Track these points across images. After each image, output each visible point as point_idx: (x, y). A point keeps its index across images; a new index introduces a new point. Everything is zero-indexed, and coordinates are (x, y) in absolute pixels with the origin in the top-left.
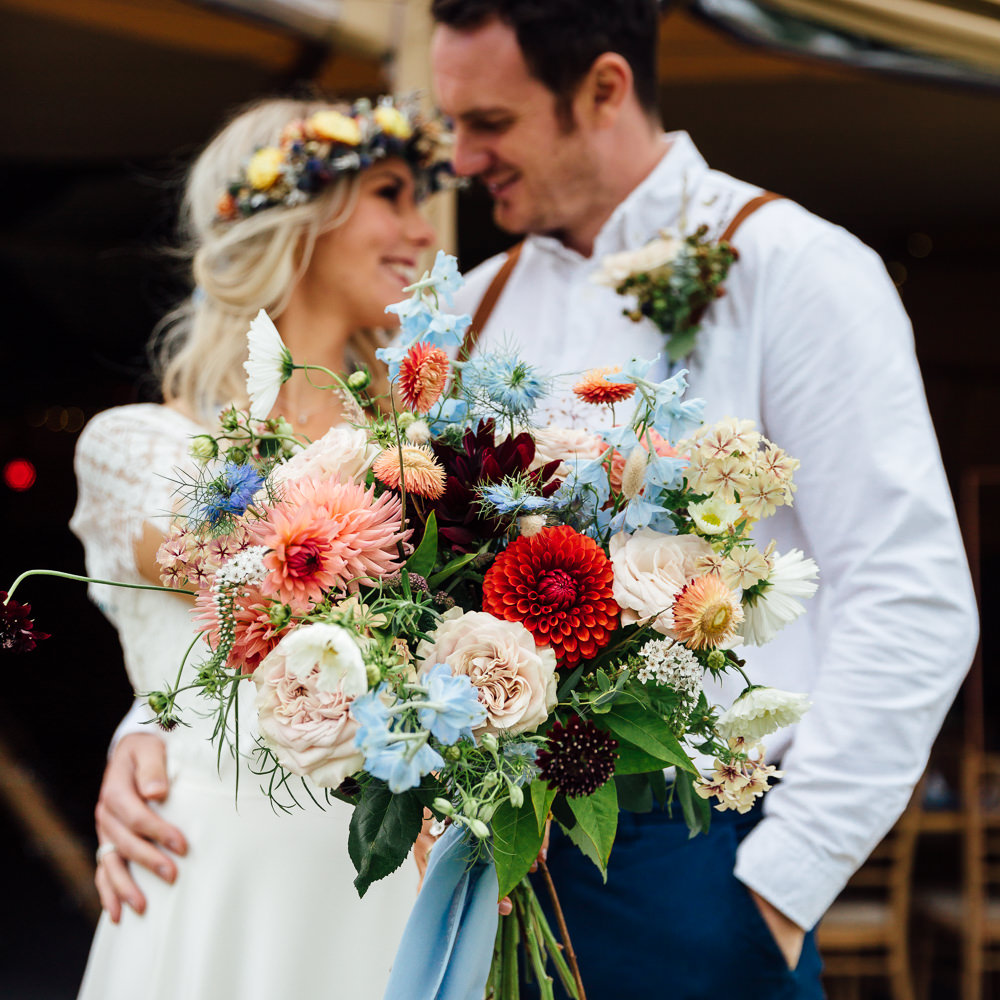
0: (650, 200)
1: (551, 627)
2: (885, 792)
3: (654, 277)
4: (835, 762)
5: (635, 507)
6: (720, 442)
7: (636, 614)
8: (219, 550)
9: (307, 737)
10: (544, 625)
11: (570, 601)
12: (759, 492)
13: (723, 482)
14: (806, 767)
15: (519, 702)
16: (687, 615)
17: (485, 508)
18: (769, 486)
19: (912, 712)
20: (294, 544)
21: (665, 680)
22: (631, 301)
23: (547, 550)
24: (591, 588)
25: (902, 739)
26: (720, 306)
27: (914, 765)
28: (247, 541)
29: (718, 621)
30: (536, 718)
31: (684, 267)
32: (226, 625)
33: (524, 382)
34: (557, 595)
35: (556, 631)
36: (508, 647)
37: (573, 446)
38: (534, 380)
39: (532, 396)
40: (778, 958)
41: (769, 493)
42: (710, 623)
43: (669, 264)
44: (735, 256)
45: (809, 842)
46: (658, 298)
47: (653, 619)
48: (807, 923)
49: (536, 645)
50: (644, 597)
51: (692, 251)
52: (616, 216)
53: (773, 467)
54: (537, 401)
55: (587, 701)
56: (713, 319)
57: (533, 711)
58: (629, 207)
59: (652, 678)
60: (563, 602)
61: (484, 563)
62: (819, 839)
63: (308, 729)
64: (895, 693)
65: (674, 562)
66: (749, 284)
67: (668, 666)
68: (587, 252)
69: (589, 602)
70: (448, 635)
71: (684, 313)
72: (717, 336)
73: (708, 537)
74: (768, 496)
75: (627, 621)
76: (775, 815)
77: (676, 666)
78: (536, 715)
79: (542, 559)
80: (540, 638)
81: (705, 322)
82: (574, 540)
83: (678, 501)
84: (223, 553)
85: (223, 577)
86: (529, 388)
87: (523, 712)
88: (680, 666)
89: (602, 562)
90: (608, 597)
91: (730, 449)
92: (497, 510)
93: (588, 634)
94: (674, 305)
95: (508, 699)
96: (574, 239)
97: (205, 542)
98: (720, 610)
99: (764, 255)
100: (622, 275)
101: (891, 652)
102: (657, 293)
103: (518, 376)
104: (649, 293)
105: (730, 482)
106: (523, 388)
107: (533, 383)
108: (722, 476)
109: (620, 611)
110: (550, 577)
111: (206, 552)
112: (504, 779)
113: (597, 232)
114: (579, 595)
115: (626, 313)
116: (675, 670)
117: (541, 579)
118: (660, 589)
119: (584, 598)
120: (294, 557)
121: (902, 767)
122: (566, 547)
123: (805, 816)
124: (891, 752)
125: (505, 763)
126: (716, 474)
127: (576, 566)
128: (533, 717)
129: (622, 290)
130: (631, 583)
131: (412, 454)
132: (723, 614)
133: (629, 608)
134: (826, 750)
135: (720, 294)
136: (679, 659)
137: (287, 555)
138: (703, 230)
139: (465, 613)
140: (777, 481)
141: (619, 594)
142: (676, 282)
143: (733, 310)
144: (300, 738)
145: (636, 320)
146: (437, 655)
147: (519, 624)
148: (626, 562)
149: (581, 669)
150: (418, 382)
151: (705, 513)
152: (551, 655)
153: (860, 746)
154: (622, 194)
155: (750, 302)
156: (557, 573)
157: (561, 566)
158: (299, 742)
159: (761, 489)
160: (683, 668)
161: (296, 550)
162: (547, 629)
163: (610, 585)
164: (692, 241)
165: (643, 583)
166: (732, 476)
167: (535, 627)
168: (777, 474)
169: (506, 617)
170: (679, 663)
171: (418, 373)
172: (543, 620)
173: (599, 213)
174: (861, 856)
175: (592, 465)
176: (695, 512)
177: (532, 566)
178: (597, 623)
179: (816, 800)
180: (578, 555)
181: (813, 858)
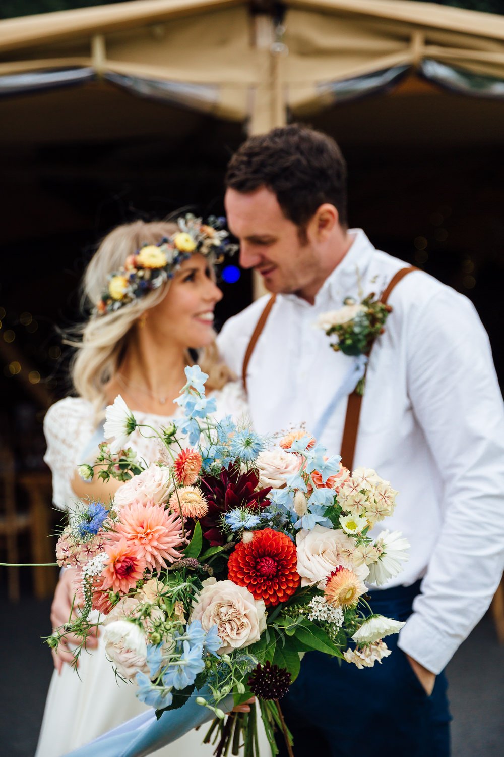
0: (344, 273)
1: (262, 590)
2: (477, 600)
3: (345, 326)
4: (450, 584)
5: (307, 519)
6: (354, 484)
7: (309, 580)
8: (87, 549)
9: (130, 661)
10: (259, 588)
11: (273, 575)
12: (376, 511)
13: (356, 506)
14: (434, 586)
15: (245, 632)
16: (332, 593)
17: (225, 528)
18: (381, 508)
19: (491, 557)
20: (119, 561)
21: (323, 619)
22: (335, 339)
23: (261, 547)
24: (285, 567)
25: (485, 571)
26: (384, 338)
27: (493, 584)
28: (102, 543)
29: (348, 596)
30: (254, 640)
31: (360, 322)
32: (87, 599)
33: (252, 445)
34: (266, 572)
35: (265, 592)
36: (239, 603)
37: (283, 470)
38: (258, 442)
39: (256, 452)
40: (421, 690)
41: (381, 511)
42: (344, 598)
43: (352, 320)
44: (389, 311)
45: (437, 628)
46: (347, 339)
47: (317, 583)
48: (437, 670)
49: (255, 599)
50: (313, 571)
51: (365, 309)
52: (326, 285)
53: (384, 497)
54: (260, 453)
55: (283, 626)
56: (380, 344)
57: (252, 637)
58: (332, 280)
59: (316, 618)
60: (269, 576)
61: (229, 548)
62: (442, 627)
63: (130, 657)
64: (480, 547)
65: (330, 550)
66: (399, 324)
67: (324, 612)
68: (311, 301)
69: (283, 575)
70: (208, 594)
71: (363, 344)
72: (382, 353)
73: (349, 536)
74: (381, 513)
75: (304, 584)
76: (419, 613)
77: (328, 612)
78: (254, 638)
79: (258, 552)
80: (256, 596)
81: (376, 346)
82: (275, 540)
83: (332, 511)
84: (88, 551)
85: (87, 570)
86: (255, 447)
87: (247, 637)
88: (330, 612)
89: (291, 551)
90: (293, 571)
91: (359, 489)
92: (232, 529)
93: (283, 592)
94: (356, 341)
95: (238, 629)
96: (306, 294)
97: (80, 543)
98: (349, 591)
99: (406, 307)
100: (328, 327)
101: (479, 525)
102: (347, 336)
103: (248, 443)
104: (343, 334)
105: (360, 506)
106: (252, 447)
107: (258, 444)
108: (355, 503)
109: (301, 578)
110: (263, 562)
111: (79, 549)
112: (234, 681)
113: (316, 292)
114: (278, 571)
115: (332, 345)
116: (327, 614)
117: (257, 563)
118: (323, 567)
119: (280, 573)
120: (119, 569)
121: (486, 586)
122: (271, 545)
123: (434, 614)
124: (480, 578)
125: (236, 669)
126: (352, 502)
127: (277, 555)
128: (252, 640)
129: (329, 333)
130: (307, 563)
131: (190, 495)
132: (351, 592)
133: (305, 577)
134: (445, 578)
135: (382, 332)
136: (330, 608)
137: (115, 567)
138: (373, 295)
139: (217, 582)
140: (385, 505)
141: (300, 570)
142: (357, 330)
143: (390, 338)
144: (126, 661)
145: (336, 350)
146: (203, 604)
147: (245, 588)
148: (304, 550)
149: (280, 606)
150: (183, 473)
151: (348, 521)
152: (263, 605)
153: (463, 576)
154: (329, 271)
155: (399, 334)
156: (265, 559)
157: (269, 555)
158: (126, 663)
159: (377, 509)
160: (332, 613)
161: (119, 565)
162: (260, 591)
163: (295, 564)
164: (366, 303)
165: (314, 563)
166: (360, 503)
167: (254, 590)
168: (386, 501)
169: (239, 584)
170: (330, 610)
171: (183, 468)
172: (259, 586)
173: (318, 282)
174: (465, 634)
175: (283, 494)
176: (343, 520)
177: (253, 556)
178: (288, 586)
179: (440, 605)
180: (278, 549)
181: (439, 637)
